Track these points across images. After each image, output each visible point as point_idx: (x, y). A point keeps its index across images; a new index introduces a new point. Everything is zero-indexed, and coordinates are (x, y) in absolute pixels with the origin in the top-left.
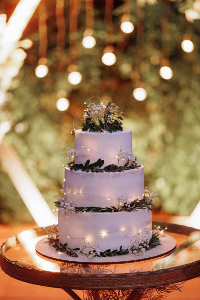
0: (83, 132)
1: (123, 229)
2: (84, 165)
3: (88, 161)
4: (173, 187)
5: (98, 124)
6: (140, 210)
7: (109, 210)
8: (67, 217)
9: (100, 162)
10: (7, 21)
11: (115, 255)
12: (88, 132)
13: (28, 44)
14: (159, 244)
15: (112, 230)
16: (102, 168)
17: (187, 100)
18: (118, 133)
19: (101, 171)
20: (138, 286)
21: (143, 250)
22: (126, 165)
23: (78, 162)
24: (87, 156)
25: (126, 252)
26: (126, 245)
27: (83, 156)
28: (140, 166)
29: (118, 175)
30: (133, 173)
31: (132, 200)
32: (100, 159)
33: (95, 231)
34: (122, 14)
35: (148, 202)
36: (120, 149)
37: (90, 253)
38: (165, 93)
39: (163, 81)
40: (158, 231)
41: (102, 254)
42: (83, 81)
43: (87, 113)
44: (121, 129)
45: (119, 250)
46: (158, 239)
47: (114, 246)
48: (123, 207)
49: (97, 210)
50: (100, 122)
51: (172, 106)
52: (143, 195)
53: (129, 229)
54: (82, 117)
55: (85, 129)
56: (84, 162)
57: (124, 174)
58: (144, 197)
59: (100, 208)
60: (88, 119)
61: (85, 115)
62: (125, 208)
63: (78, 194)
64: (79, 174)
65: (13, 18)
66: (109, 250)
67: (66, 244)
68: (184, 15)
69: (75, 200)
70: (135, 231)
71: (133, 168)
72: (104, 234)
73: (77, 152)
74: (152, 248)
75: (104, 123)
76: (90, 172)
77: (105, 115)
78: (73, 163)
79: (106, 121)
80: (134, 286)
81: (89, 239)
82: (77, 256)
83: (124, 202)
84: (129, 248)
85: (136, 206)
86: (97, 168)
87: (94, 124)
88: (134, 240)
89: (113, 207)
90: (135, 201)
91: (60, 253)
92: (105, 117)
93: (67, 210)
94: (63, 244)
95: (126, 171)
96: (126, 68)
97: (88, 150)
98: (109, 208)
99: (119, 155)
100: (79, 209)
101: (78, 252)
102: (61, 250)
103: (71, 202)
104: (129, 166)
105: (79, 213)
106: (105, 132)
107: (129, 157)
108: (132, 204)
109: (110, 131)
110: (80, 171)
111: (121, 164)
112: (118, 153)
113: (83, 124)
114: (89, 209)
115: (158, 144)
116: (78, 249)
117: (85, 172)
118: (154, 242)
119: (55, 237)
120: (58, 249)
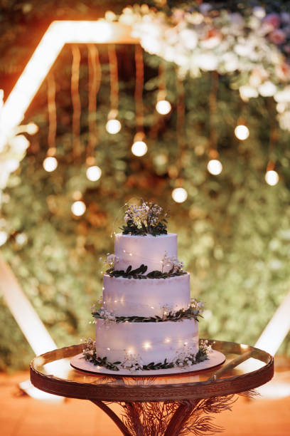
0: (125, 236)
1: (168, 341)
2: (125, 271)
3: (130, 267)
4: (224, 319)
5: (140, 227)
6: (186, 321)
7: (153, 320)
8: (108, 327)
9: (143, 268)
10: (5, 99)
11: (159, 368)
12: (129, 236)
13: (32, 129)
14: (206, 359)
15: (156, 341)
16: (146, 274)
17: (242, 202)
18: (162, 236)
19: (145, 277)
20: (184, 397)
21: (190, 362)
22: (171, 271)
23: (118, 268)
24: (128, 262)
25: (171, 366)
26: (171, 358)
27: (125, 262)
28: (185, 273)
29: (163, 282)
30: (179, 280)
31: (177, 309)
32: (143, 265)
33: (138, 343)
34: (156, 89)
35: (195, 313)
36: (164, 253)
37: (132, 366)
38: (213, 194)
39: (211, 177)
40: (206, 346)
41: (145, 368)
42: (102, 177)
43: (129, 215)
44: (165, 232)
45: (163, 364)
46: (205, 354)
47: (158, 359)
48: (168, 317)
49: (140, 319)
50: (143, 225)
51: (223, 211)
52: (189, 305)
53: (174, 341)
54: (123, 219)
55: (126, 232)
56: (125, 268)
57: (170, 282)
58: (191, 307)
59: (144, 318)
60: (130, 222)
61: (126, 217)
62: (170, 318)
63: (119, 303)
64: (120, 281)
65: (13, 95)
66: (153, 363)
67: (105, 358)
68: (238, 92)
69: (115, 309)
70: (180, 343)
71: (179, 275)
72: (147, 346)
73: (118, 258)
74: (199, 362)
75: (146, 226)
76: (132, 279)
77: (148, 217)
78: (112, 269)
79: (148, 223)
80: (180, 397)
81: (131, 351)
82: (118, 370)
83: (169, 311)
84: (175, 361)
85: (182, 316)
86: (140, 274)
87: (136, 227)
88: (180, 352)
89: (157, 317)
90: (181, 311)
91: (98, 367)
92: (147, 220)
93: (107, 320)
94: (102, 358)
95: (171, 278)
96: (160, 161)
97: (131, 254)
98: (152, 318)
99: (163, 261)
100: (120, 319)
101: (119, 366)
102: (100, 364)
103: (112, 311)
104: (174, 272)
105: (121, 322)
106: (149, 236)
107: (175, 262)
108: (178, 314)
109: (154, 235)
110: (121, 278)
111: (166, 270)
112: (163, 258)
113: (124, 227)
114: (131, 319)
115: (203, 262)
116: (119, 363)
117: (127, 279)
118: (201, 356)
119: (91, 352)
120: (96, 364)
